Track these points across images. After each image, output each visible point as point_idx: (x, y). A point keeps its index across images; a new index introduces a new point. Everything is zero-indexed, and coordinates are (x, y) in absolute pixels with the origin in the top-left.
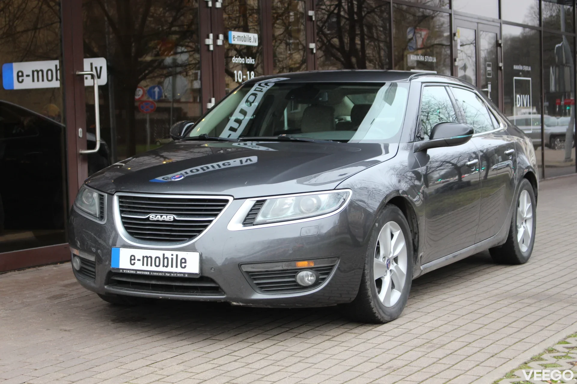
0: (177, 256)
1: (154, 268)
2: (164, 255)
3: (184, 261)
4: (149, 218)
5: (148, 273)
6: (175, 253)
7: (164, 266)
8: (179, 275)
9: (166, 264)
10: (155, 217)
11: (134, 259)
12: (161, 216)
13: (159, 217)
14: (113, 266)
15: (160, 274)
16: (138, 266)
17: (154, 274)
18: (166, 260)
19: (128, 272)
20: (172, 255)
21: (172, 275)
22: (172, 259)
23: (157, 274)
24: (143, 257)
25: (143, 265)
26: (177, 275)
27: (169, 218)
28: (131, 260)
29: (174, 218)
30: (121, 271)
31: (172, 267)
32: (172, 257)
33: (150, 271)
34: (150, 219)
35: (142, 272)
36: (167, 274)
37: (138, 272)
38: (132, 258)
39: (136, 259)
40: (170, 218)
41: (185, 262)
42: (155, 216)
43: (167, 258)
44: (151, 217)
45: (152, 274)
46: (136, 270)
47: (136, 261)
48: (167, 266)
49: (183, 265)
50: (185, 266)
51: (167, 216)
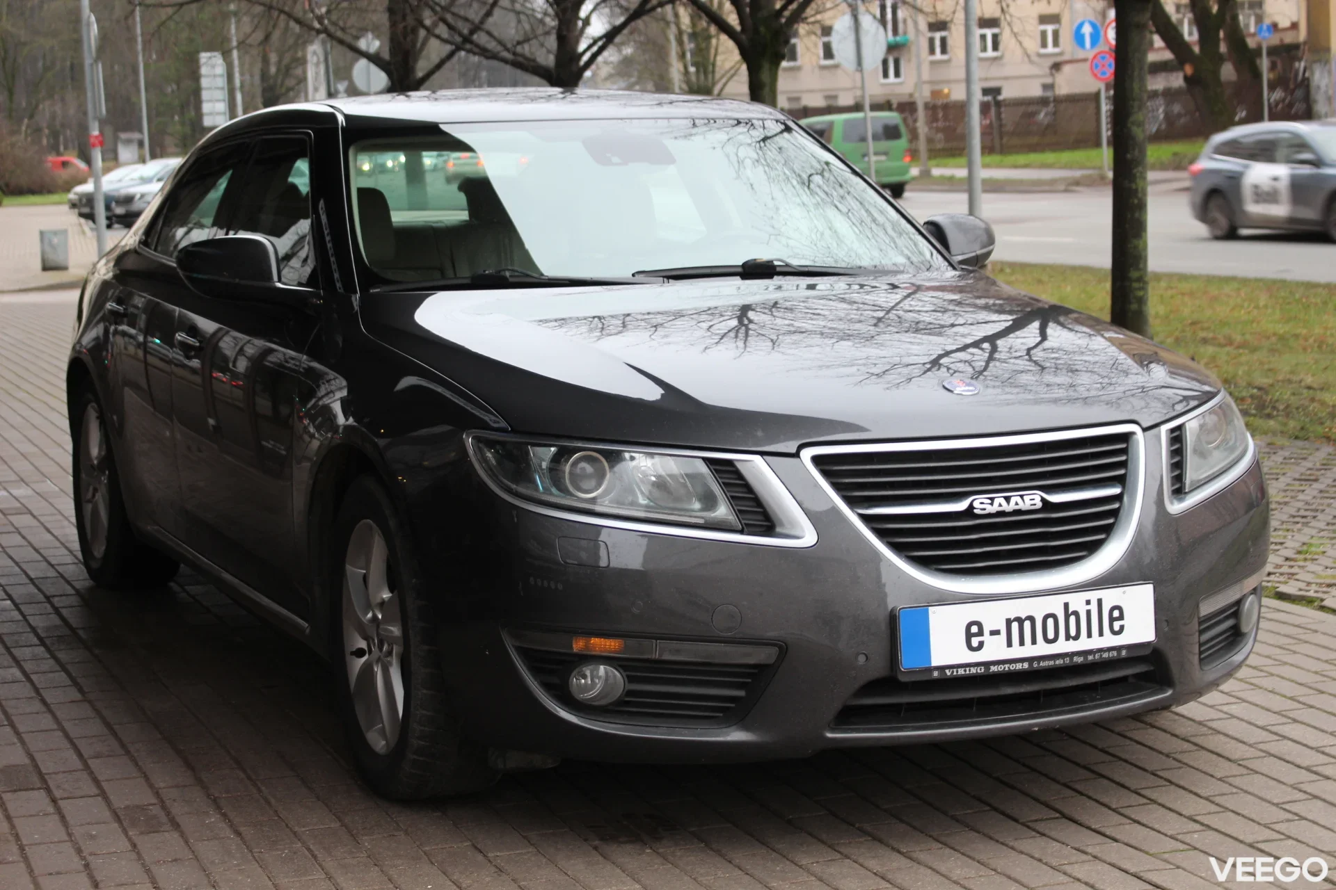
0: (1100, 602)
1: (1042, 649)
2: (1066, 605)
3: (1117, 614)
4: (971, 507)
5: (1026, 665)
6: (1094, 595)
7: (1068, 637)
8: (1105, 655)
9: (1073, 632)
10: (992, 504)
11: (980, 633)
12: (1008, 499)
13: (999, 504)
14: (908, 662)
15: (1059, 662)
16: (995, 650)
17: (1041, 664)
18: (1072, 619)
19: (961, 672)
20: (1088, 602)
21: (1090, 658)
22: (1089, 612)
23: (1051, 663)
24: (1009, 622)
25: (1010, 644)
26: (1101, 655)
27: (1031, 500)
28: (969, 636)
29: (1043, 500)
30: (936, 674)
31: (1089, 635)
32: (1088, 607)
33: (1030, 660)
34: (975, 511)
35: (1007, 666)
36: (1076, 659)
37: (994, 669)
38: (973, 632)
39: (986, 632)
40: (1033, 502)
41: (1121, 617)
42: (990, 501)
43: (1076, 614)
44: (976, 504)
45: (1035, 665)
46: (987, 664)
47: (986, 637)
48: (1077, 637)
49: (1117, 626)
50: (1122, 627)
51: (1022, 496)
